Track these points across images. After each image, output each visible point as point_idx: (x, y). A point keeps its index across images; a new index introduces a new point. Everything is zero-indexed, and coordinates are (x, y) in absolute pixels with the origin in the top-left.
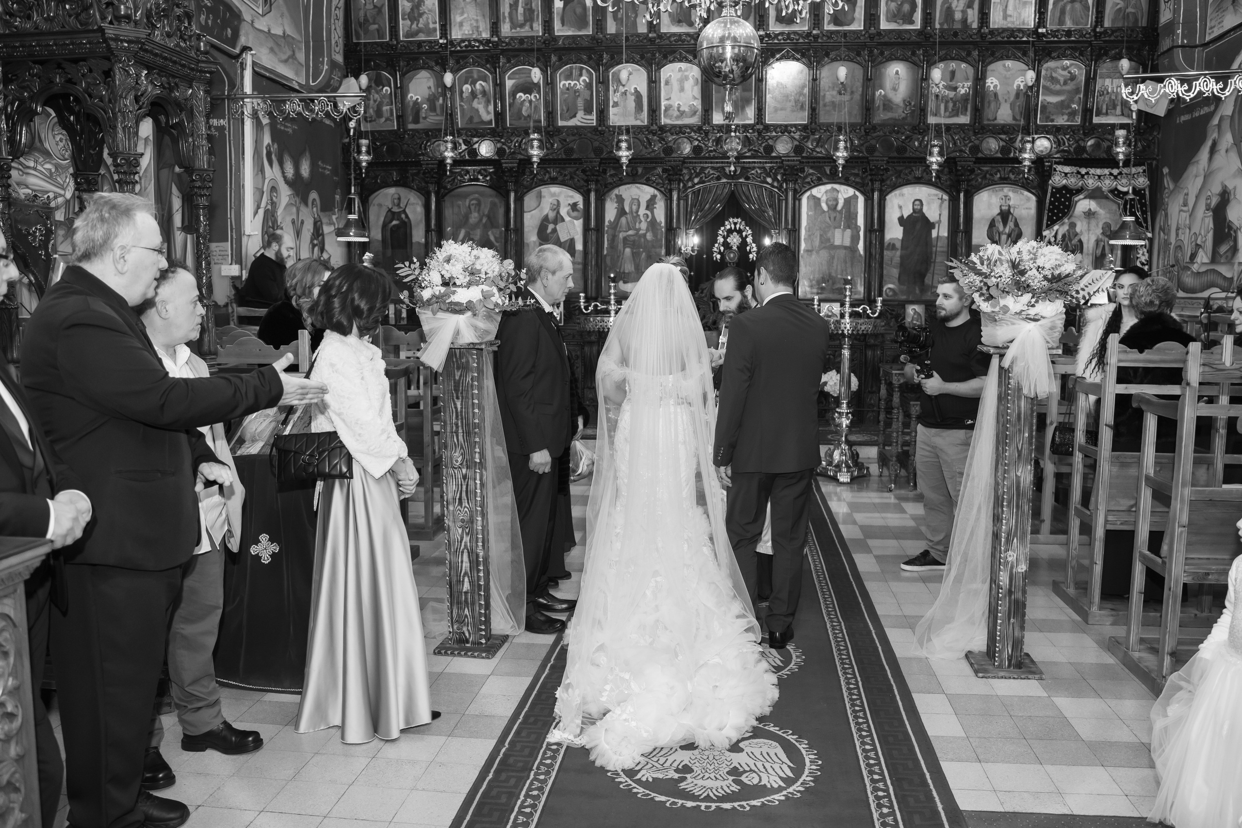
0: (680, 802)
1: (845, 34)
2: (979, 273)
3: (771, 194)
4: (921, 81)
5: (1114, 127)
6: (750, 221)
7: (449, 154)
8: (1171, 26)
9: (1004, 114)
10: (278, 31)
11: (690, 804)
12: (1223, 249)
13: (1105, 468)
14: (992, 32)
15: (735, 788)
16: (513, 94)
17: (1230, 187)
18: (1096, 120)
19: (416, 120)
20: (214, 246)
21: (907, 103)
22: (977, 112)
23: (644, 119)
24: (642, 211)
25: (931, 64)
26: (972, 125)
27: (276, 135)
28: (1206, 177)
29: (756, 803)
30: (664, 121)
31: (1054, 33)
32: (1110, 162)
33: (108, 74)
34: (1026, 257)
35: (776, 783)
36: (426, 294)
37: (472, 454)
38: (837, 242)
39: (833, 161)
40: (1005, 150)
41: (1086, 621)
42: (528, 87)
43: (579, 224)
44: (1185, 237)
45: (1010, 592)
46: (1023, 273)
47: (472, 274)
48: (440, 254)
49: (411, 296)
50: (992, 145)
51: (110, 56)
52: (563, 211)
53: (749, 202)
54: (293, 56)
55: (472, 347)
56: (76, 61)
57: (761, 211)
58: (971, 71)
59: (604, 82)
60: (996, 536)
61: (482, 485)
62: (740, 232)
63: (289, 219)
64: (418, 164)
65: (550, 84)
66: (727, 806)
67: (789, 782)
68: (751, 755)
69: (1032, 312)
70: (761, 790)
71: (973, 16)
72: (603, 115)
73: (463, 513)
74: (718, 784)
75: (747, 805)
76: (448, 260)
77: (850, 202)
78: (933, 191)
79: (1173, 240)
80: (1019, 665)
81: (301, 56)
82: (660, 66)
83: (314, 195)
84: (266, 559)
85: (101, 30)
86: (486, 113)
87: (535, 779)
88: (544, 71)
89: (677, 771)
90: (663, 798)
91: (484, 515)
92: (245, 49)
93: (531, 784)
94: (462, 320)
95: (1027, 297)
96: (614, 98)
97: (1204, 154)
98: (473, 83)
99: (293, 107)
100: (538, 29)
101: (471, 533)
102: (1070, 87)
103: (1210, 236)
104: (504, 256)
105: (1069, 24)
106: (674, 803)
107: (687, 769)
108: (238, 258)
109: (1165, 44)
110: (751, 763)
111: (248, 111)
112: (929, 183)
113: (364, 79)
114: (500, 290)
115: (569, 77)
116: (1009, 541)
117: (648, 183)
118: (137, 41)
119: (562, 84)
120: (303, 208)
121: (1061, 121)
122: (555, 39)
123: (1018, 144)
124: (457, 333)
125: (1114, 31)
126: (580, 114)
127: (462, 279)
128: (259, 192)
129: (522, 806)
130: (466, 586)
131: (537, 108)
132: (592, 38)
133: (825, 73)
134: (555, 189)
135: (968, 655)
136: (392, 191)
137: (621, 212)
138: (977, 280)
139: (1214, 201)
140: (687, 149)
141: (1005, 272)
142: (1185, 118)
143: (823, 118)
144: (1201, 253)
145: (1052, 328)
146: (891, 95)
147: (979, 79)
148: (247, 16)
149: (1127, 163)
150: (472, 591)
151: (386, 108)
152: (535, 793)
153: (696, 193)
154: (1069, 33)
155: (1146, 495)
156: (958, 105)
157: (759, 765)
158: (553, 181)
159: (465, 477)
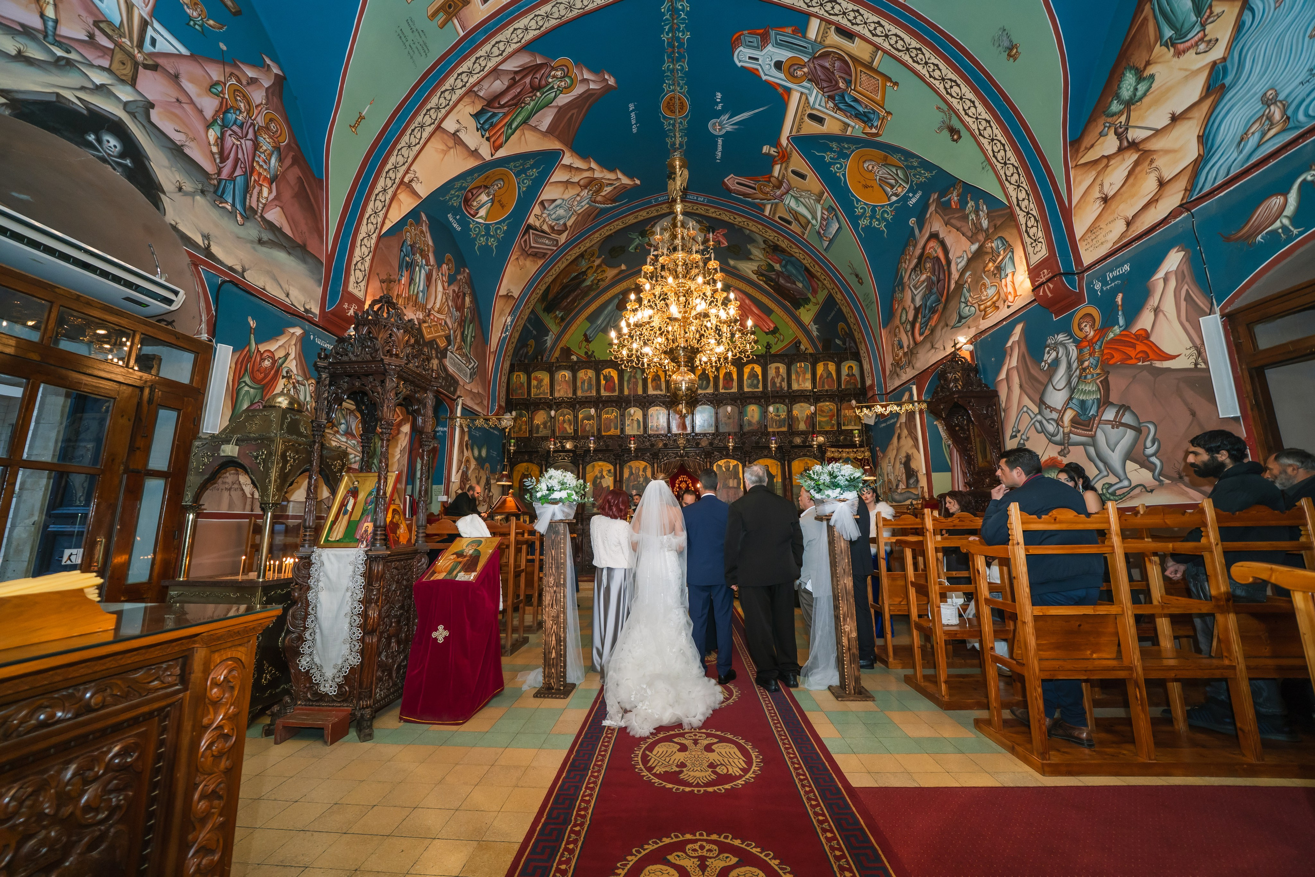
0: (682, 788)
1: (729, 394)
2: (812, 479)
3: (699, 464)
4: (764, 413)
5: (852, 430)
6: (690, 477)
7: (552, 447)
8: (872, 386)
9: (802, 426)
10: (475, 391)
11: (687, 789)
12: (912, 481)
13: (885, 581)
14: (794, 391)
15: (714, 777)
16: (582, 421)
17: (910, 453)
18: (843, 428)
19: (537, 432)
20: (434, 487)
21: (759, 422)
22: (790, 426)
23: (641, 432)
24: (641, 473)
25: (768, 406)
26: (788, 431)
27: (471, 437)
28: (898, 450)
29: (728, 786)
30: (650, 432)
31: (820, 391)
32: (853, 445)
33: (383, 382)
34: (836, 470)
35: (738, 772)
36: (539, 495)
37: (559, 579)
38: (731, 485)
39: (727, 448)
40: (804, 442)
41: (887, 667)
42: (589, 418)
43: (611, 479)
44: (892, 478)
45: (849, 649)
46: (836, 477)
47: (562, 484)
48: (547, 475)
49: (531, 497)
50: (798, 440)
51: (384, 373)
52: (604, 473)
53: (690, 467)
54: (482, 402)
55: (561, 521)
56: (367, 376)
57: (696, 471)
58: (785, 408)
59: (623, 415)
60: (837, 617)
61: (564, 596)
62: (686, 482)
63: (474, 476)
64: (538, 452)
65: (599, 416)
66: (710, 789)
67: (745, 771)
68: (720, 754)
69: (842, 497)
70: (729, 778)
71: (785, 385)
72: (622, 430)
73: (553, 612)
74: (703, 774)
75: (722, 788)
76: (550, 478)
77: (736, 467)
78: (773, 461)
79: (886, 479)
80: (860, 693)
81: (486, 403)
82: (648, 408)
83: (487, 465)
84: (441, 640)
85: (382, 360)
86: (570, 430)
87: (592, 776)
88: (596, 411)
89: (677, 766)
90: (670, 786)
91: (565, 613)
92: (459, 397)
93: (589, 779)
94: (556, 508)
95: (838, 490)
96: (627, 422)
97: (895, 440)
98: (564, 416)
99: (479, 422)
100: (594, 393)
101: (558, 623)
102: (830, 414)
103: (904, 476)
104: (578, 478)
105: (826, 387)
106: (677, 789)
107: (683, 765)
108: (447, 493)
109: (870, 394)
110: (721, 759)
111: (458, 424)
112: (771, 457)
113: (514, 413)
114: (577, 493)
115: (607, 413)
116: (845, 620)
117: (643, 460)
118: (400, 366)
119: (604, 416)
120: (481, 471)
121: (828, 428)
122: (602, 397)
123: (810, 439)
124: (554, 514)
125: (846, 390)
126: (612, 430)
127: (557, 487)
128: (460, 462)
129: (584, 796)
130: (554, 655)
131: (593, 427)
132: (618, 396)
133: (721, 411)
134: (600, 463)
135: (830, 688)
136: (525, 464)
137: (631, 473)
138: (812, 483)
139: (903, 461)
140: (661, 445)
141: (826, 478)
142: (883, 425)
143: (721, 430)
144: (901, 484)
145: (853, 505)
146: (751, 419)
147: (790, 412)
148: (461, 383)
149: (861, 446)
150: (557, 658)
151: (524, 427)
152: (592, 785)
153: (665, 465)
154: (827, 391)
155: (912, 592)
156: (781, 423)
157: (726, 760)
158: (600, 460)
159: (555, 592)
